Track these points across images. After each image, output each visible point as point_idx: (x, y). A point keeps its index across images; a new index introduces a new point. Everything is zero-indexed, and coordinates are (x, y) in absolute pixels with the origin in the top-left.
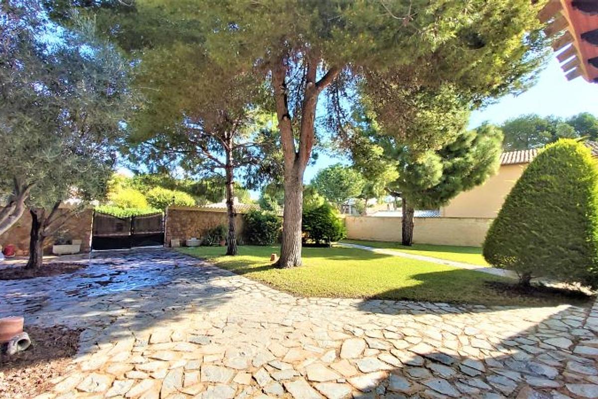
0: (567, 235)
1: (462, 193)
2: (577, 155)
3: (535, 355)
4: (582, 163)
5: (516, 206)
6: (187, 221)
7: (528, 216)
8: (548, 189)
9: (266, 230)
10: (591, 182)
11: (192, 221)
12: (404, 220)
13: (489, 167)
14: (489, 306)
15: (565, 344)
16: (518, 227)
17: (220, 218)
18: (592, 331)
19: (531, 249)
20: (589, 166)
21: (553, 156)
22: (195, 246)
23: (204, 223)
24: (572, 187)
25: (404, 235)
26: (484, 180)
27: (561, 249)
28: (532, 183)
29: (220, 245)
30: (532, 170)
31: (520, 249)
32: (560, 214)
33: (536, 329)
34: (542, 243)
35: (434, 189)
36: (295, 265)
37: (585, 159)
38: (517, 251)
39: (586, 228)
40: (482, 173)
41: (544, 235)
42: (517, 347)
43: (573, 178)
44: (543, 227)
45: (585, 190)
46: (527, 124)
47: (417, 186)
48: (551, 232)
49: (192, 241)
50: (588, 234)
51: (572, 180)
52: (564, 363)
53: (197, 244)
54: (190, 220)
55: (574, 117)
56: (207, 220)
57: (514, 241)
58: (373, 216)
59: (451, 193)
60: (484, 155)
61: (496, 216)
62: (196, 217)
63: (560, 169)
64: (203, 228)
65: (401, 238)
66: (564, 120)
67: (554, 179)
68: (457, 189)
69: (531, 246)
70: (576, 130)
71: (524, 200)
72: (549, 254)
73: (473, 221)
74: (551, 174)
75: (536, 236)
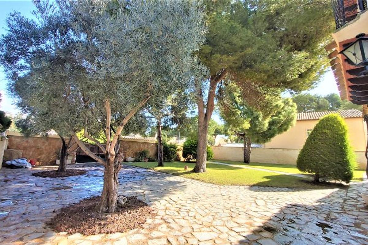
0: (336, 157)
1: (277, 135)
2: (338, 121)
3: (331, 204)
4: (340, 125)
5: (312, 143)
6: (127, 146)
7: (318, 148)
8: (326, 136)
9: (170, 153)
10: (344, 133)
11: (130, 147)
12: (245, 149)
13: (291, 123)
14: (305, 189)
15: (342, 201)
16: (314, 153)
17: (144, 146)
18: (350, 197)
19: (320, 163)
20: (343, 126)
21: (328, 121)
22: (132, 162)
23: (136, 148)
24: (337, 136)
25: (245, 157)
26: (288, 129)
27: (334, 164)
28: (319, 133)
29: (145, 161)
30: (319, 127)
31: (316, 163)
32: (332, 148)
33: (328, 197)
34: (325, 160)
35: (264, 133)
36: (204, 171)
37: (341, 123)
38: (314, 164)
39: (343, 154)
40: (288, 125)
41: (326, 157)
42: (323, 202)
43: (337, 132)
44: (325, 153)
45: (342, 137)
46: (305, 98)
47: (255, 131)
48: (329, 156)
49: (130, 159)
50: (344, 157)
51: (336, 133)
52: (343, 206)
53: (133, 161)
54: (128, 146)
55: (328, 95)
56: (137, 147)
57: (313, 160)
58: (224, 146)
59: (272, 135)
60: (289, 116)
61: (302, 148)
62: (132, 145)
63: (331, 128)
64: (135, 151)
65: (243, 159)
66: (323, 97)
67: (329, 132)
68: (276, 133)
69: (321, 162)
70: (329, 102)
71: (316, 141)
72: (328, 166)
73: (281, 150)
74: (327, 129)
75: (322, 157)
